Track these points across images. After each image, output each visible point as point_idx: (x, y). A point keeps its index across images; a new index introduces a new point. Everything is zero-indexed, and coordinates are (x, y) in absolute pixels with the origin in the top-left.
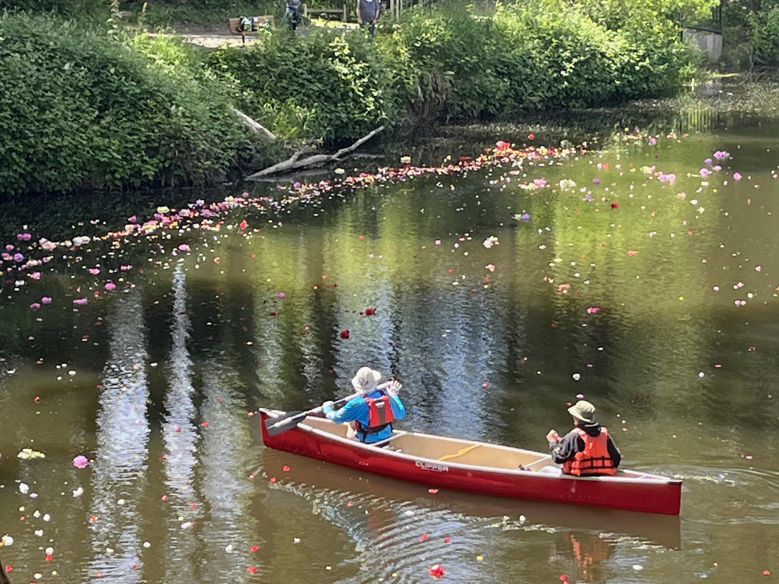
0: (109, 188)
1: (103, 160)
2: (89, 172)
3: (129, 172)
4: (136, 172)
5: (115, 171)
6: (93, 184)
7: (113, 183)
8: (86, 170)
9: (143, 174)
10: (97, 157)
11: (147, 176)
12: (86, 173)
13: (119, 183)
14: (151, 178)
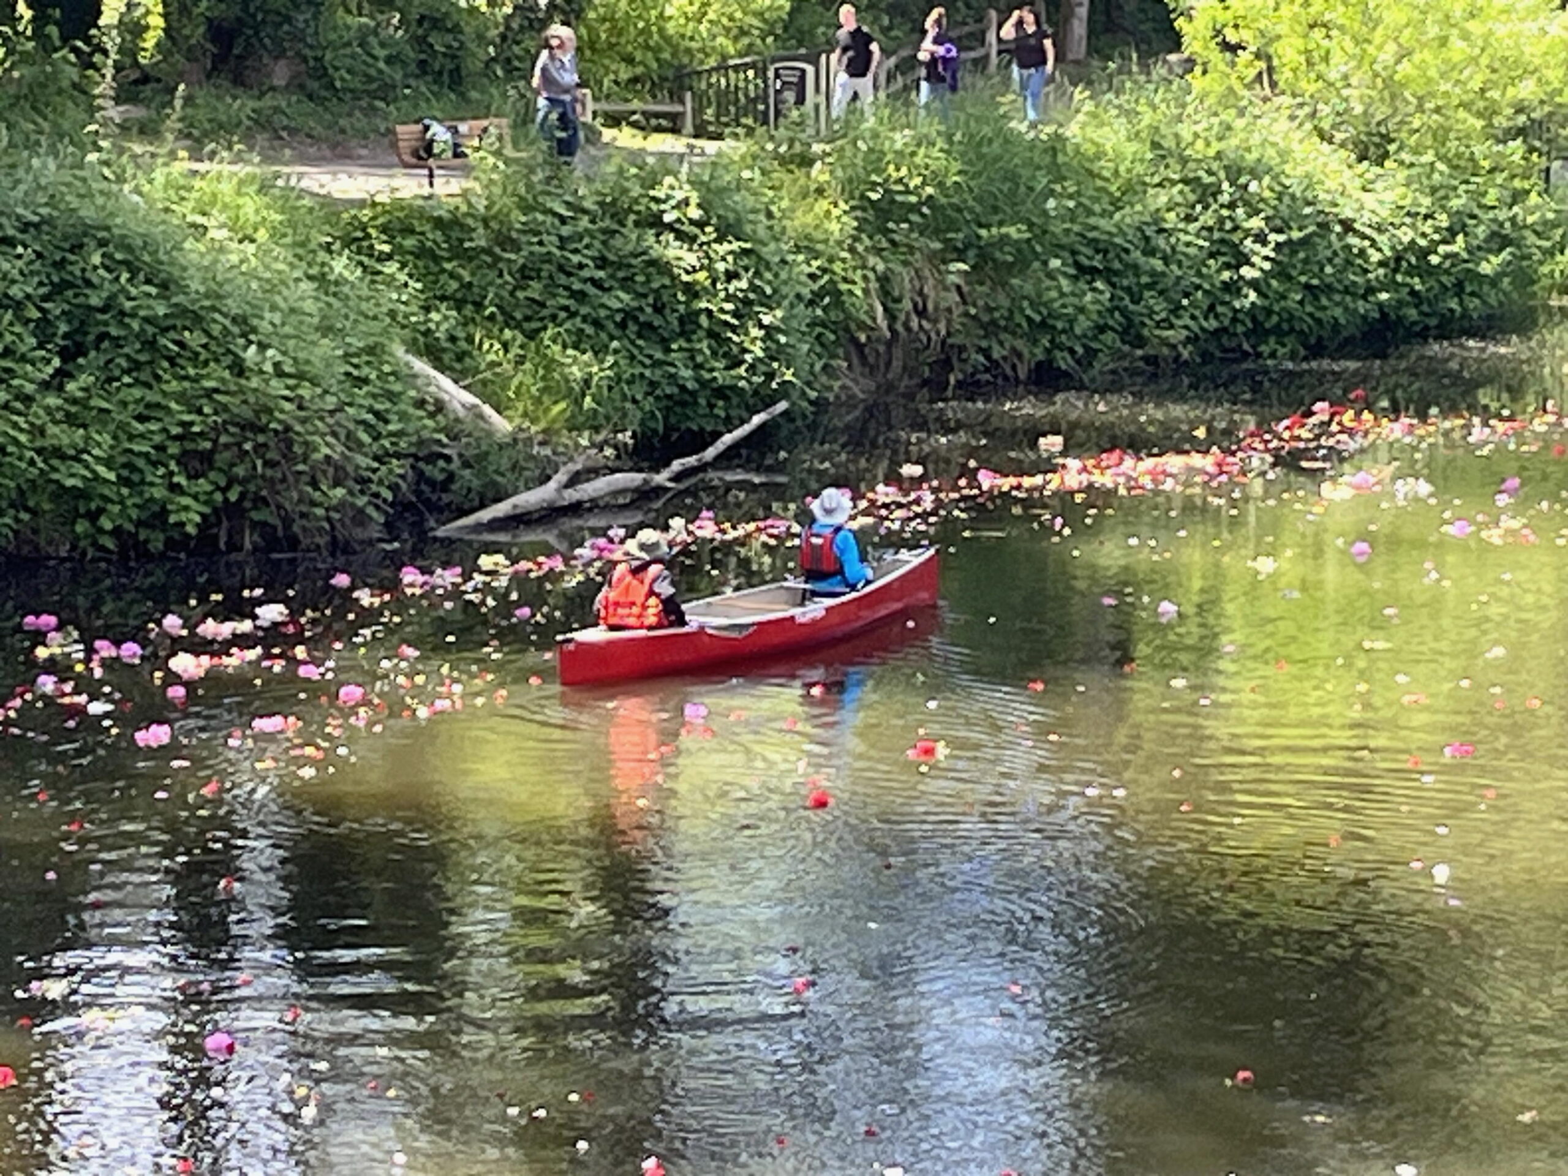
0: (84, 553)
1: (70, 482)
2: (34, 512)
3: (134, 514)
4: (154, 515)
5: (101, 511)
6: (43, 543)
7: (94, 544)
8: (27, 509)
9: (172, 519)
10: (55, 476)
11: (181, 525)
12: (25, 516)
13: (109, 543)
14: (190, 529)
